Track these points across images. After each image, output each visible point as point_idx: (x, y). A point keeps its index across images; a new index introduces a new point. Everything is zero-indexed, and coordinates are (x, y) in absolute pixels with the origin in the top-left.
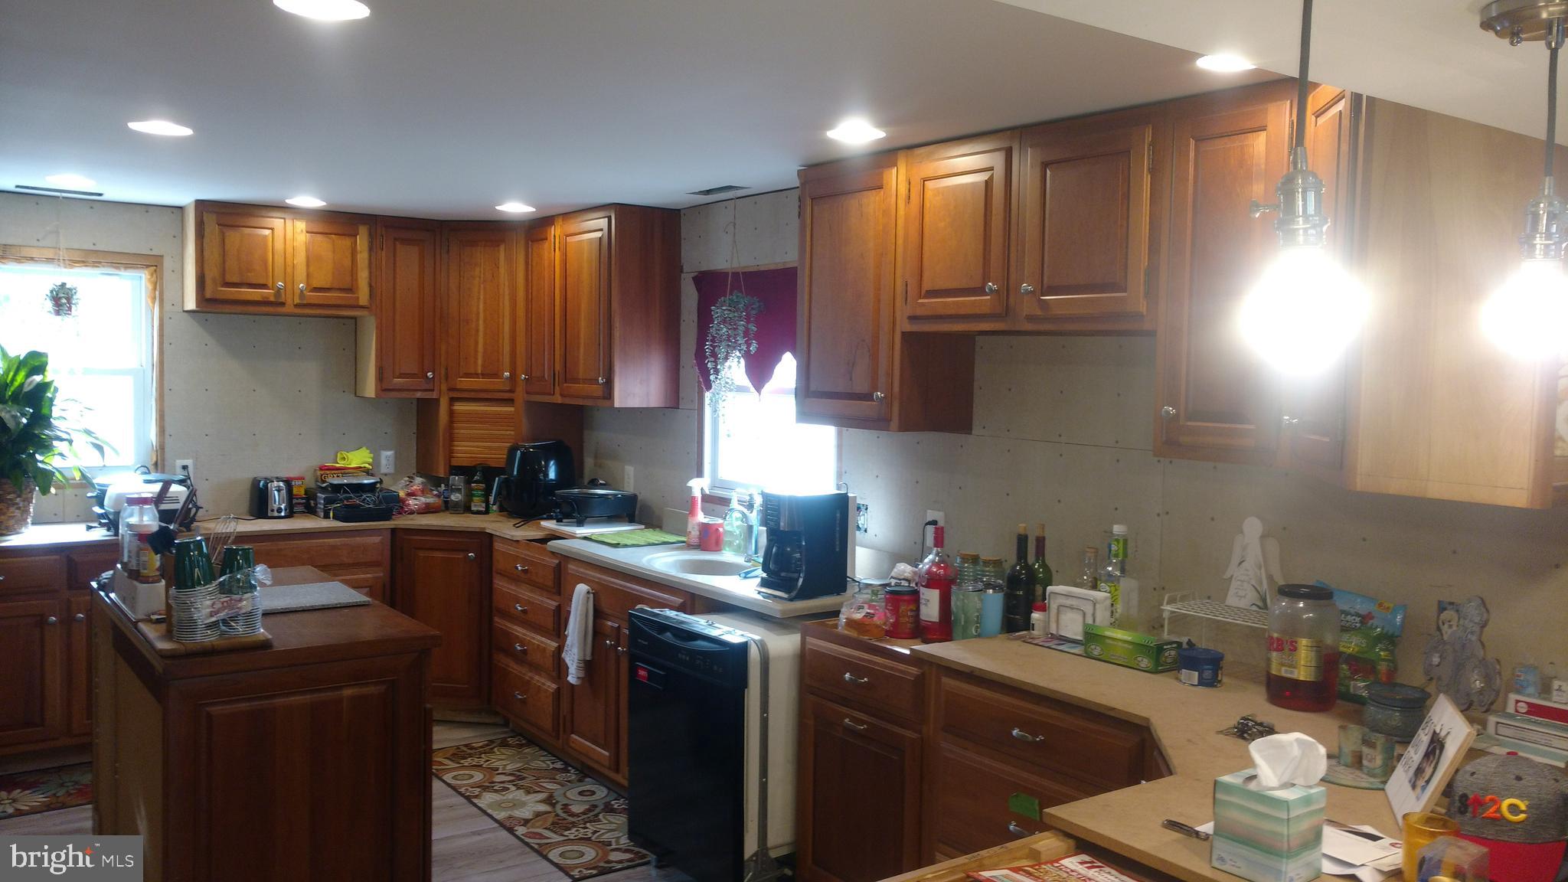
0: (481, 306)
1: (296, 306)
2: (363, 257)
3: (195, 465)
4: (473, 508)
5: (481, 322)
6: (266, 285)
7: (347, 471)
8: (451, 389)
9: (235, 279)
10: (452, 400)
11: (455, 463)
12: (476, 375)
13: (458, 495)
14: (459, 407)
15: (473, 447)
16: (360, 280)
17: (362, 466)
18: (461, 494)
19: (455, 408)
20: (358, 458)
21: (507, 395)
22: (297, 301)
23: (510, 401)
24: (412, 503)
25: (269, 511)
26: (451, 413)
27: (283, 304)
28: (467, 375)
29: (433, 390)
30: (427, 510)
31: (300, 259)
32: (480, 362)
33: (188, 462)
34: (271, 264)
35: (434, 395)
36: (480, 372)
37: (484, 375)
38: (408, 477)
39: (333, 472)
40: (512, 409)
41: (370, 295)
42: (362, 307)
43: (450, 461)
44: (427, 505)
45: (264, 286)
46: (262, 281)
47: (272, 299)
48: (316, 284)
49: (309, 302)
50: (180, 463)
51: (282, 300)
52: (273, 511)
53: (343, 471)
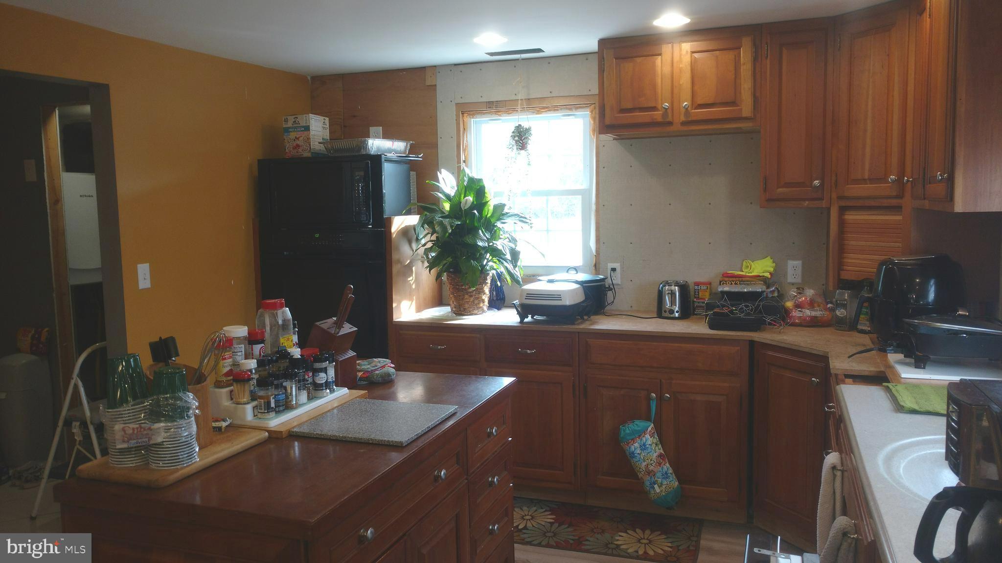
0: (870, 103)
1: (683, 124)
2: (746, 69)
3: (622, 268)
4: (860, 327)
5: (869, 121)
6: (655, 107)
7: (744, 279)
8: (840, 198)
9: (629, 105)
10: (843, 210)
11: (845, 276)
12: (864, 181)
13: (842, 310)
14: (850, 217)
15: (864, 260)
16: (743, 91)
17: (761, 275)
18: (846, 309)
19: (846, 217)
20: (762, 267)
21: (894, 202)
22: (683, 118)
23: (897, 209)
24: (796, 314)
25: (663, 312)
26: (842, 223)
27: (670, 123)
28: (857, 181)
29: (822, 199)
30: (814, 323)
31: (685, 80)
32: (867, 167)
33: (616, 265)
34: (660, 89)
35: (824, 204)
36: (866, 177)
37: (872, 180)
38: (797, 288)
39: (731, 279)
40: (899, 218)
41: (754, 106)
42: (746, 119)
43: (839, 275)
44: (814, 318)
45: (654, 109)
46: (652, 104)
47: (660, 119)
48: (700, 101)
49: (694, 119)
50: (611, 265)
51: (670, 119)
52: (665, 312)
53: (741, 279)
